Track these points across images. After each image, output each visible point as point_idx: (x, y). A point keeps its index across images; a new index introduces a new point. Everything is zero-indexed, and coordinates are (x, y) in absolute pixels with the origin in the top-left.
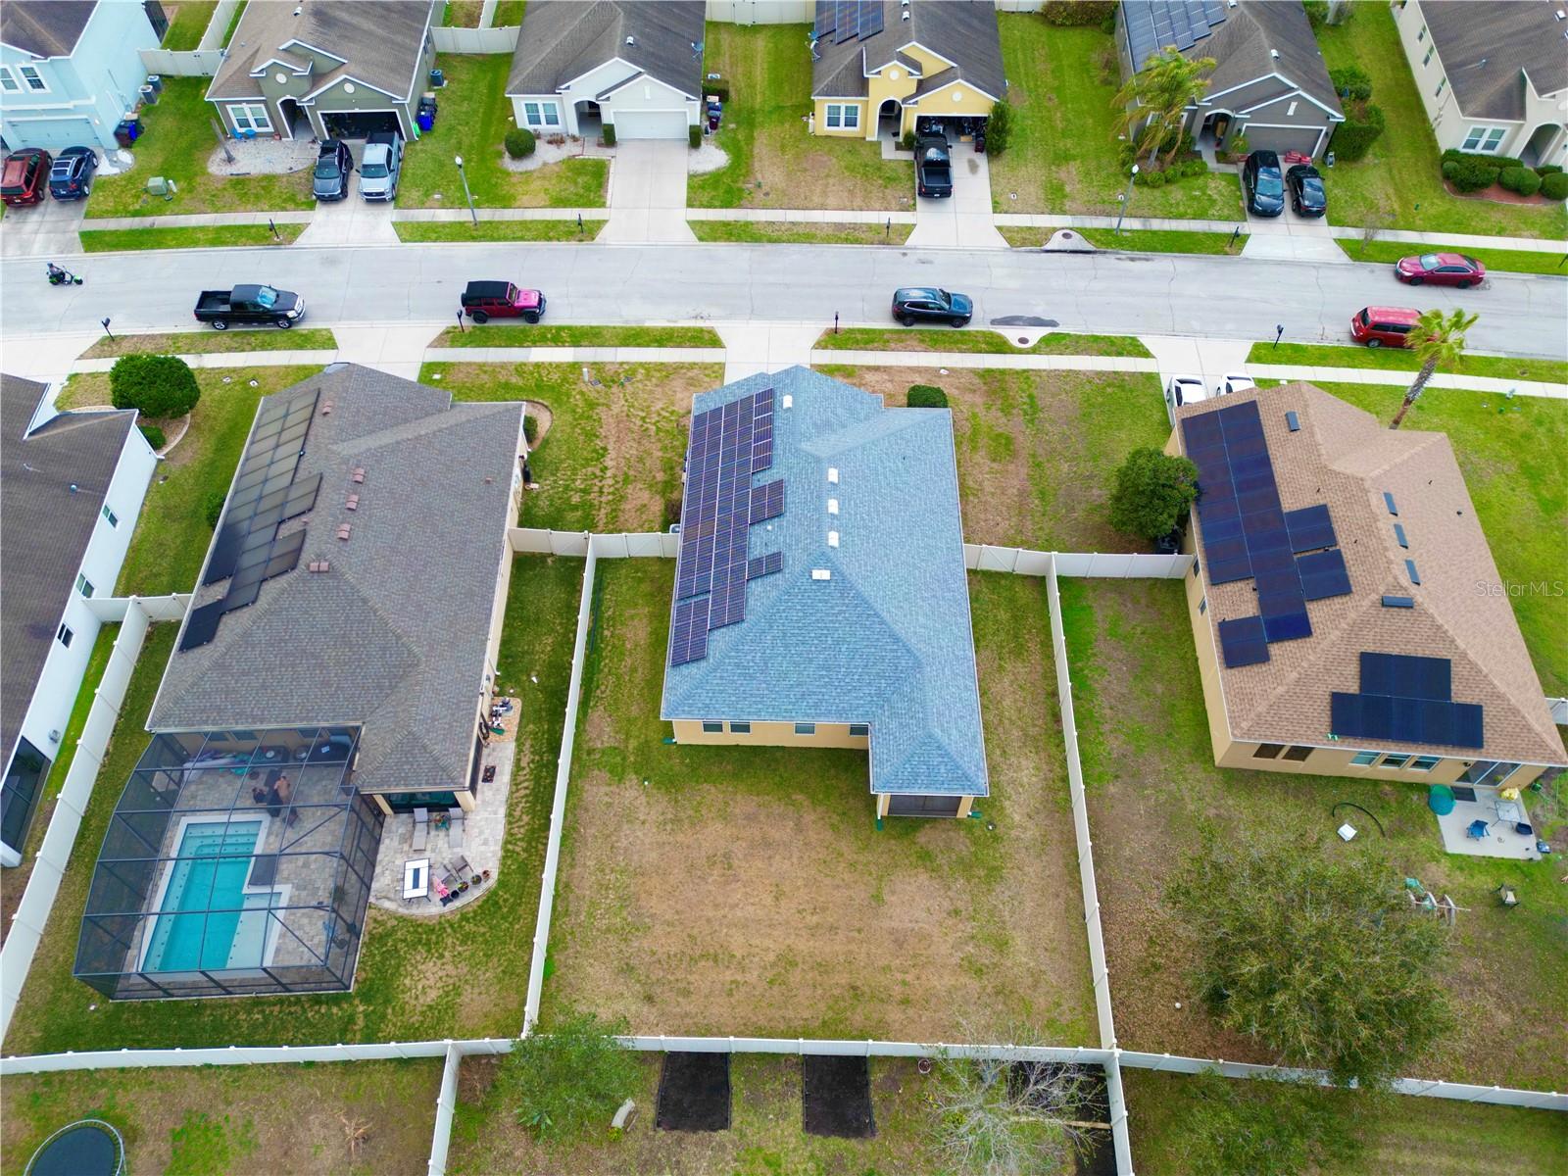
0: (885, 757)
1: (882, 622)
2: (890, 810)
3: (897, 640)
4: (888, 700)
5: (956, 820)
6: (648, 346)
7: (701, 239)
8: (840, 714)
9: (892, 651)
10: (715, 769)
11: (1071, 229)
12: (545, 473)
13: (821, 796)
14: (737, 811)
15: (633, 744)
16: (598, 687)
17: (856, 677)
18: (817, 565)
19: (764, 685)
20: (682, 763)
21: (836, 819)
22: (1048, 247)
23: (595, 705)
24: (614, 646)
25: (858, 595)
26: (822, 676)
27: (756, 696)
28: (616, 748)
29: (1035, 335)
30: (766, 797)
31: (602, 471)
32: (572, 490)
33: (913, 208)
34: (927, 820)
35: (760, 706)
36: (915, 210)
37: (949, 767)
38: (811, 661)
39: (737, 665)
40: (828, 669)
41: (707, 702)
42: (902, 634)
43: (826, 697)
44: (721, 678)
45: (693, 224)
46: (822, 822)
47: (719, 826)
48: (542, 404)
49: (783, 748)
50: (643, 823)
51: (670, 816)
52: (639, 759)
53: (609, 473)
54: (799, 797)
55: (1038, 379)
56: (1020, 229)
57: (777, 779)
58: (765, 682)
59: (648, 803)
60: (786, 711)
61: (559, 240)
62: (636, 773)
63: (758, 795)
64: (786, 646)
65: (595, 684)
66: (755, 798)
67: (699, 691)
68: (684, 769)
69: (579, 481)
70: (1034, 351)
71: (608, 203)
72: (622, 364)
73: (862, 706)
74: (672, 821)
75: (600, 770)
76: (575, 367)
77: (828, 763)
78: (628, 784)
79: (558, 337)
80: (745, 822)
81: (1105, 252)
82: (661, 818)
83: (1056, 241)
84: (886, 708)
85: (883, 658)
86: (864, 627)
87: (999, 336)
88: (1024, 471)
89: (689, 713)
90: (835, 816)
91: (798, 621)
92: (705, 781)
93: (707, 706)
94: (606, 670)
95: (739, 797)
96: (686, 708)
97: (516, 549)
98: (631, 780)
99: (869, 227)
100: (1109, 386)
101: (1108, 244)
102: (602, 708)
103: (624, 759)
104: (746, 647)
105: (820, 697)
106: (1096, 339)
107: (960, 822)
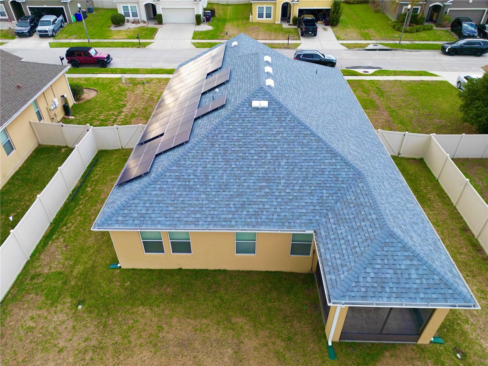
0: (339, 262)
1: (319, 140)
2: (344, 335)
3: (334, 154)
4: (332, 209)
5: (419, 346)
6: (163, 74)
7: (197, 47)
8: (282, 223)
9: (331, 164)
10: (155, 292)
11: (377, 44)
12: (81, 112)
13: (263, 319)
14: (170, 336)
15: (79, 268)
16: (65, 225)
17: (297, 188)
18: (255, 96)
19: (203, 196)
20: (122, 286)
21: (280, 345)
22: (368, 48)
23: (57, 238)
24: (91, 197)
25: (294, 119)
26: (262, 188)
27: (195, 206)
28: (60, 273)
29: (371, 71)
30: (204, 321)
31: (118, 112)
32: (96, 120)
33: (300, 39)
34: (385, 347)
35: (198, 216)
36: (300, 40)
37: (421, 272)
38: (251, 174)
39: (178, 179)
40: (268, 180)
41: (144, 212)
42: (339, 151)
43: (267, 206)
44: (161, 189)
45: (194, 44)
46: (265, 349)
47: (147, 354)
48: (94, 90)
49: (225, 271)
50: (61, 351)
51: (94, 343)
52: (80, 283)
53: (123, 114)
54: (240, 320)
55: (379, 83)
56: (351, 44)
57: (218, 301)
58: (204, 193)
59: (74, 327)
60: (225, 220)
61: (128, 47)
62: (72, 296)
63: (195, 318)
64: (228, 161)
65: (64, 223)
66: (192, 322)
67: (136, 201)
68: (123, 292)
69: (102, 116)
70: (372, 75)
71: (155, 38)
72: (146, 78)
73: (305, 214)
74: (95, 349)
75: (37, 294)
76: (120, 79)
77: (269, 285)
78: (60, 307)
79: (114, 71)
80: (177, 350)
81: (396, 50)
82: (83, 345)
83: (371, 47)
84: (330, 216)
85: (323, 171)
86: (302, 145)
87: (353, 71)
88: (386, 113)
89: (122, 223)
90: (279, 342)
91: (238, 141)
92: (142, 304)
93: (143, 216)
94: (78, 213)
95: (175, 320)
96: (120, 218)
97: (41, 143)
98: (64, 303)
99: (279, 44)
100: (421, 84)
101: (397, 47)
102: (62, 240)
103: (65, 283)
104: (188, 162)
105: (261, 206)
106: (405, 71)
107: (422, 349)
